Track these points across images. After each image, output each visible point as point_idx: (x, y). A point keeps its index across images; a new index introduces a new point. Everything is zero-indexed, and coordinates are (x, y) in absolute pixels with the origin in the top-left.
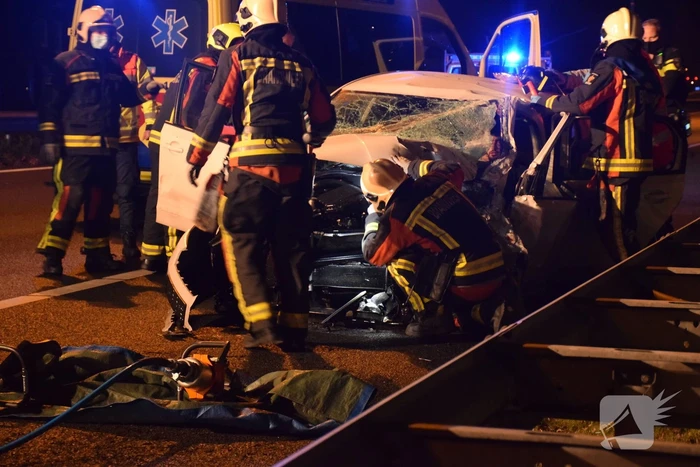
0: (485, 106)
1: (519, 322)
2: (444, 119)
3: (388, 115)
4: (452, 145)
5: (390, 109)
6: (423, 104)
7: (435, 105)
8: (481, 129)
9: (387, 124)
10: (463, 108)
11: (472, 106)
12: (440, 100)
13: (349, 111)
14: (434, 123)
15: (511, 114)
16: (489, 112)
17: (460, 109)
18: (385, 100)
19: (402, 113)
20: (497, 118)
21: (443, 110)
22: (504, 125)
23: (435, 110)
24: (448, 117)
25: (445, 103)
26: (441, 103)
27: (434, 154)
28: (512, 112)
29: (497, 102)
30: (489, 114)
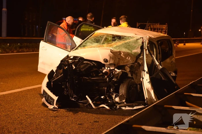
0: (139, 39)
1: (132, 117)
2: (126, 43)
3: (109, 41)
4: (128, 51)
5: (110, 39)
6: (120, 38)
7: (123, 38)
8: (137, 46)
9: (108, 44)
10: (132, 39)
11: (135, 39)
12: (125, 36)
13: (97, 39)
14: (123, 44)
15: (147, 42)
17: (131, 40)
18: (109, 36)
19: (113, 40)
20: (143, 43)
21: (126, 40)
22: (144, 45)
23: (123, 40)
24: (127, 42)
25: (127, 38)
26: (125, 37)
27: (122, 55)
28: (147, 41)
29: (143, 38)
30: (140, 42)
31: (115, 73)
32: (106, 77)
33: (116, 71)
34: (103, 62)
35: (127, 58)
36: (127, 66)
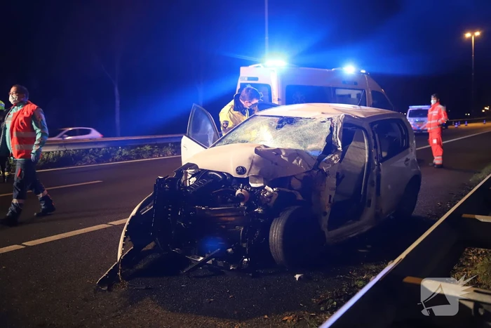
0: (324, 122)
6: (291, 121)
7: (297, 121)
8: (320, 136)
10: (311, 123)
11: (317, 122)
12: (301, 118)
15: (340, 126)
16: (327, 126)
19: (278, 127)
20: (331, 129)
21: (301, 124)
22: (334, 133)
23: (296, 125)
25: (303, 120)
27: (282, 157)
28: (340, 124)
29: (331, 119)
30: (326, 126)
31: (263, 194)
32: (242, 204)
33: (266, 190)
34: (234, 174)
35: (295, 162)
36: (294, 178)
